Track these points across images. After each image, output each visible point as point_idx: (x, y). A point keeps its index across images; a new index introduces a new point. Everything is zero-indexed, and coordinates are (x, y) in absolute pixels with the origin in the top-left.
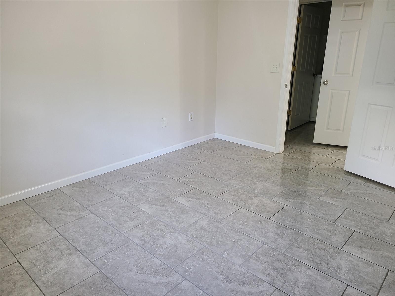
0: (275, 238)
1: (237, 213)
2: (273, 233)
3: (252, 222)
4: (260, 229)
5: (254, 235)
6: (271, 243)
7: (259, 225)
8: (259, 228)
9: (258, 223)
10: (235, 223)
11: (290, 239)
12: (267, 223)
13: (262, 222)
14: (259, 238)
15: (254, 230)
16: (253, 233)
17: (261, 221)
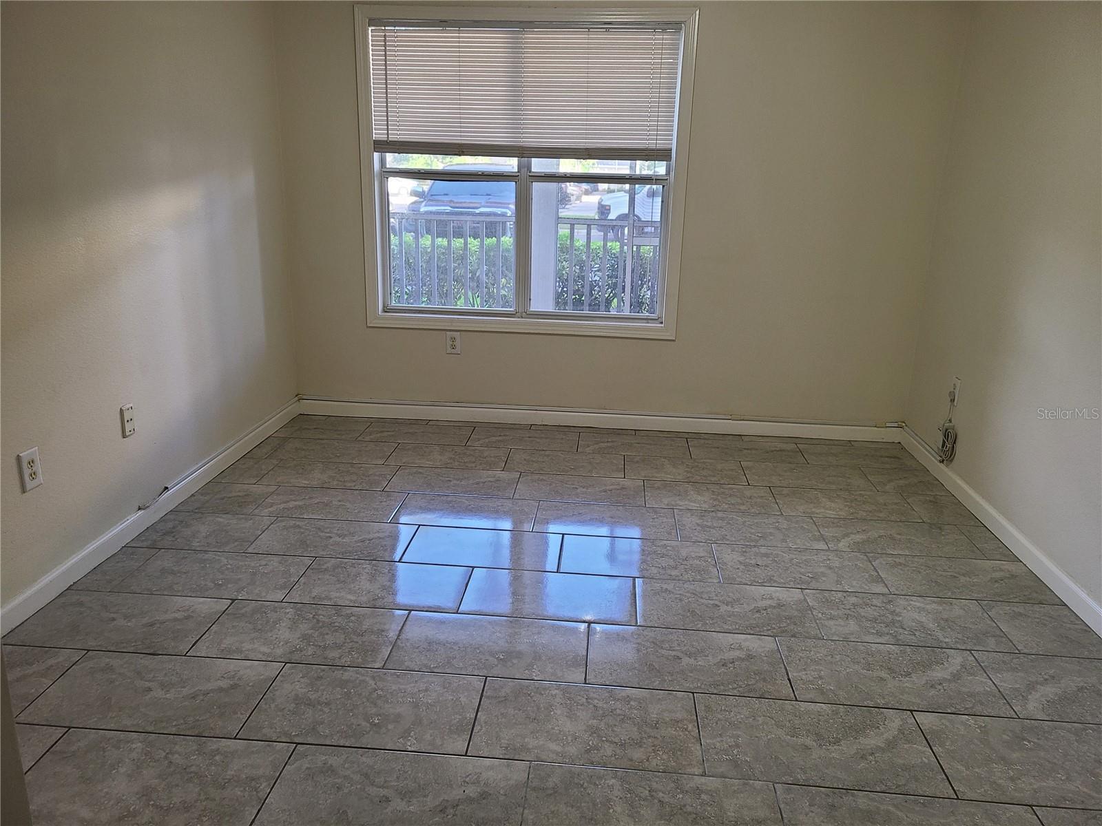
0: (315, 691)
2: (326, 704)
3: (399, 713)
4: (365, 700)
5: (373, 678)
6: (321, 674)
7: (374, 710)
8: (372, 702)
9: (380, 715)
10: (444, 688)
11: (273, 706)
12: (354, 727)
13: (368, 725)
14: (357, 673)
15: (381, 690)
16: (379, 681)
17: (374, 728)
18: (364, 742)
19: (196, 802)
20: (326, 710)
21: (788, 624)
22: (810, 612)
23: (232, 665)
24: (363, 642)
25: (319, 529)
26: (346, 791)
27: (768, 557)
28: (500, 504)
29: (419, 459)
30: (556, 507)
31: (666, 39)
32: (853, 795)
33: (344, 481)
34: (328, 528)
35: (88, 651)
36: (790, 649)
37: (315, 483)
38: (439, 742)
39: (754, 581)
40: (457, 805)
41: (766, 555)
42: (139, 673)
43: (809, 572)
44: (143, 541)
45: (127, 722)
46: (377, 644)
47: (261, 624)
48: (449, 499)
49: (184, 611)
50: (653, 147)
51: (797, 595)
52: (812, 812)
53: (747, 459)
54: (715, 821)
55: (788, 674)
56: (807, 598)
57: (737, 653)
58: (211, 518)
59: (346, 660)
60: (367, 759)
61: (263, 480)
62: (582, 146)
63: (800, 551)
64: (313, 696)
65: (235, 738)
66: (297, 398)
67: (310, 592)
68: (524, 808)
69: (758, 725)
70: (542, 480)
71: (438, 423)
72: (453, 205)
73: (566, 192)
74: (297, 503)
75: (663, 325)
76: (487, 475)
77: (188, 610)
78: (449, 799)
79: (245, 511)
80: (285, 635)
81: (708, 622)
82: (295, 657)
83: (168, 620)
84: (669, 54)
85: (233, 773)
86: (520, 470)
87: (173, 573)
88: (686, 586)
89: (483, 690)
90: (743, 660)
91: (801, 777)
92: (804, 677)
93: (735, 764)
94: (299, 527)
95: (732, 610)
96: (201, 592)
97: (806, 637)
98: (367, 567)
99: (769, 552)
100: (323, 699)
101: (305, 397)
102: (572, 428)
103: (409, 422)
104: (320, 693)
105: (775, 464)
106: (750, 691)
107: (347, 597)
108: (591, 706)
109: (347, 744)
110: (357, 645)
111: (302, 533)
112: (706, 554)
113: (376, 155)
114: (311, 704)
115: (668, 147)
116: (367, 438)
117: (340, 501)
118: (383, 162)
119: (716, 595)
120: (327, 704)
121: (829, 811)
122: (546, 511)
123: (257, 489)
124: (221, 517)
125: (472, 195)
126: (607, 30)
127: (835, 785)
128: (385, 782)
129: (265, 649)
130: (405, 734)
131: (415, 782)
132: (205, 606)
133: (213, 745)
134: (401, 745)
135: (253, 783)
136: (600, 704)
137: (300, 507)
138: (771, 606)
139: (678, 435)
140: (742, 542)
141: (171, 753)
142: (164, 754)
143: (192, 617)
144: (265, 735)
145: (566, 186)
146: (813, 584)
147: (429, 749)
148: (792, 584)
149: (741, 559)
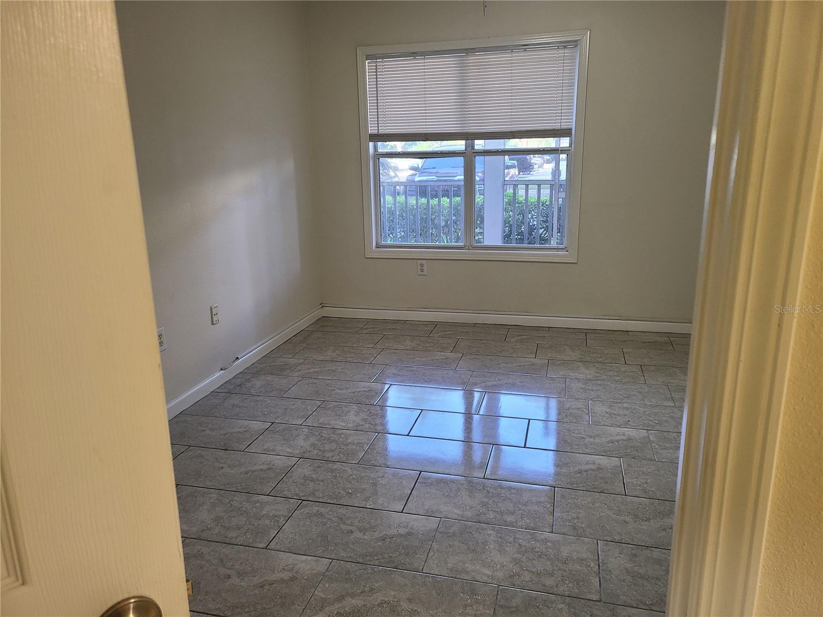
0: (316, 473)
1: (401, 497)
3: (364, 488)
4: (345, 480)
5: (351, 469)
6: (320, 465)
7: (349, 486)
8: (349, 482)
9: (353, 488)
10: (393, 476)
11: (290, 480)
12: (336, 493)
13: (345, 493)
14: (342, 466)
15: (355, 475)
16: (354, 470)
17: (348, 495)
18: (342, 501)
19: (244, 525)
20: (322, 484)
21: (632, 451)
22: (650, 444)
23: (270, 458)
24: (347, 449)
25: (328, 385)
26: (328, 526)
27: (628, 410)
28: (446, 373)
29: (397, 345)
30: (483, 375)
31: (567, 53)
32: (651, 550)
33: (346, 357)
34: (332, 384)
35: (190, 446)
36: (629, 465)
37: (328, 358)
38: (386, 504)
39: (614, 424)
40: (392, 538)
41: (627, 409)
42: (217, 459)
43: (656, 420)
44: (223, 389)
45: (209, 484)
46: (355, 451)
47: (288, 437)
48: (413, 369)
49: (244, 428)
50: (559, 127)
51: (643, 433)
52: (619, 557)
53: (629, 347)
54: (553, 557)
55: (624, 480)
56: (650, 435)
57: (590, 466)
58: (263, 377)
59: (336, 458)
60: (343, 511)
61: (296, 356)
62: (509, 130)
63: (653, 406)
64: (314, 476)
65: (268, 495)
66: (321, 306)
67: (318, 420)
68: (433, 542)
69: (595, 508)
70: (477, 358)
71: (412, 322)
72: (437, 175)
73: (530, 162)
74: (315, 370)
75: (568, 253)
76: (439, 355)
77: (246, 427)
78: (388, 534)
79: (284, 373)
80: (302, 443)
81: (574, 447)
82: (306, 455)
83: (235, 432)
84: (570, 63)
85: (265, 512)
86: (463, 352)
87: (239, 407)
88: (564, 425)
89: (418, 479)
90: (594, 470)
91: (617, 538)
92: (635, 482)
93: (574, 528)
94: (315, 383)
95: (594, 441)
96: (254, 418)
97: (643, 459)
98: (355, 407)
99: (630, 406)
100: (320, 478)
101: (326, 305)
102: (504, 326)
103: (392, 321)
104: (318, 475)
105: (649, 351)
106: (595, 488)
107: (340, 424)
108: (485, 491)
109: (331, 502)
110: (343, 451)
111: (317, 387)
112: (583, 406)
113: (371, 144)
114: (312, 480)
115: (570, 127)
116: (364, 332)
117: (342, 369)
118: (375, 148)
119: (585, 432)
120: (322, 481)
121: (632, 557)
122: (476, 377)
123: (293, 361)
124: (269, 377)
125: (452, 167)
126: (525, 50)
127: (640, 544)
128: (351, 523)
129: (289, 450)
130: (367, 499)
131: (369, 524)
132: (256, 425)
133: (255, 498)
134: (363, 505)
135: (276, 519)
136: (492, 490)
137: (317, 372)
138: (623, 440)
139: (580, 331)
140: (611, 400)
141: (232, 500)
142: (228, 501)
143: (248, 431)
144: (285, 495)
145: (530, 157)
146: (658, 428)
147: (380, 508)
148: (641, 427)
149: (608, 410)
